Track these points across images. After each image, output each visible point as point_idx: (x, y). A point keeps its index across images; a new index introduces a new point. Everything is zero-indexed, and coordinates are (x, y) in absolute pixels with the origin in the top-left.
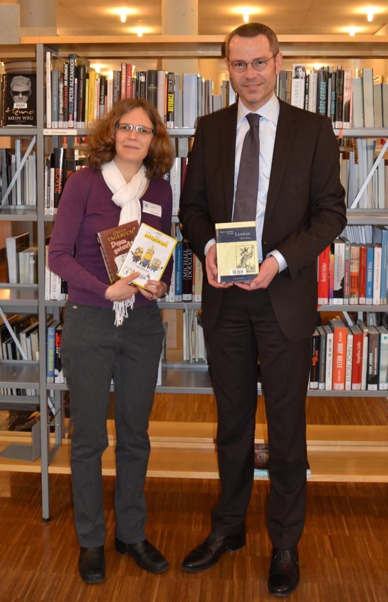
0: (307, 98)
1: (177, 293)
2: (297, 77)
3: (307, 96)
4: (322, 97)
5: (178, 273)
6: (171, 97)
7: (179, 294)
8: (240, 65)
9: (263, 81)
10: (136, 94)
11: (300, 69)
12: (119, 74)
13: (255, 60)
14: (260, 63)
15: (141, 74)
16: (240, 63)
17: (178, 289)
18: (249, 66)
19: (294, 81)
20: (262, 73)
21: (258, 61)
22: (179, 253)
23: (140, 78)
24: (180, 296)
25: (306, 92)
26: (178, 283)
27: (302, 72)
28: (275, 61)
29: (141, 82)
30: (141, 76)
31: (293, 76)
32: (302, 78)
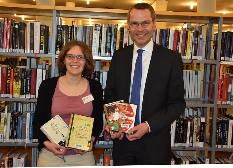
0: (100, 40)
1: (30, 139)
2: (96, 30)
3: (100, 39)
4: (109, 40)
5: (31, 128)
6: (42, 37)
7: (31, 139)
8: (135, 24)
9: (147, 32)
10: (13, 34)
11: (98, 26)
12: (3, 24)
13: (143, 22)
14: (146, 23)
15: (16, 24)
16: (136, 23)
17: (30, 136)
18: (140, 25)
19: (94, 32)
20: (147, 29)
21: (145, 23)
22: (32, 117)
23: (15, 26)
24: (32, 140)
25: (101, 37)
26: (30, 133)
27: (98, 27)
28: (153, 23)
29: (16, 29)
30: (16, 25)
31: (94, 29)
32: (98, 30)
